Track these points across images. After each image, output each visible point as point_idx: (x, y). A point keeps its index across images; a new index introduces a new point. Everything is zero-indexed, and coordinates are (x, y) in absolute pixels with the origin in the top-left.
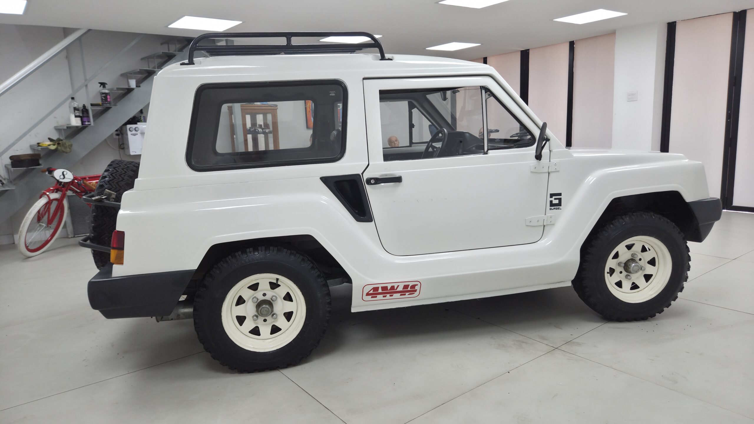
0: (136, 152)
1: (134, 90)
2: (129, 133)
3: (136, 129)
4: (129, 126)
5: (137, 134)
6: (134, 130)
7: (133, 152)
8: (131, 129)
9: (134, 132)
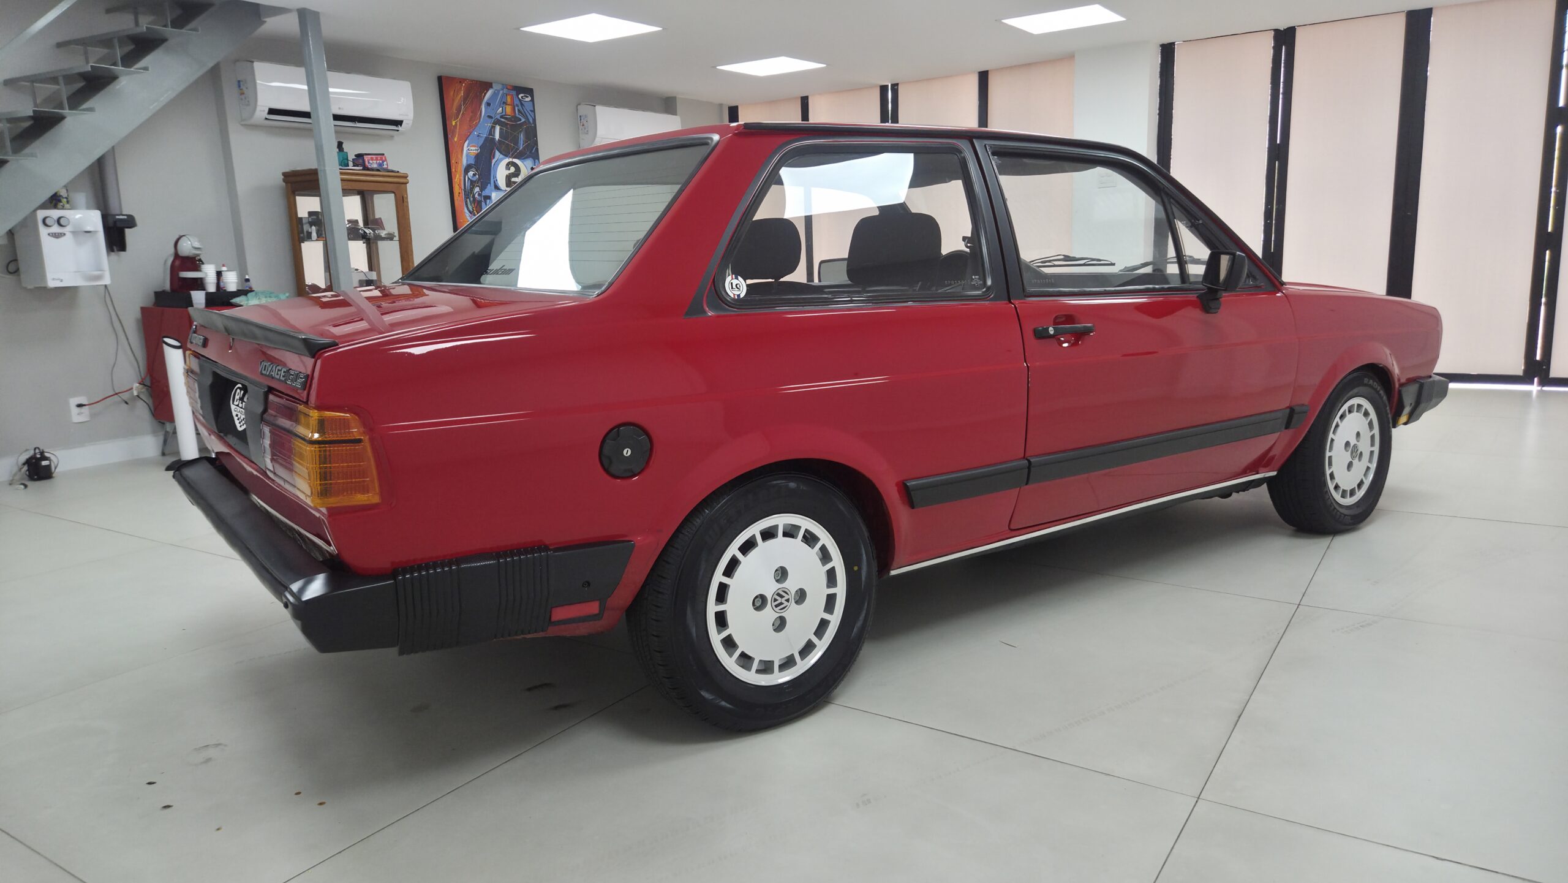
0: (62, 281)
1: (66, 119)
2: (43, 231)
3: (62, 221)
4: (41, 214)
5: (65, 234)
6: (56, 225)
7: (53, 279)
8: (48, 221)
9: (56, 229)
